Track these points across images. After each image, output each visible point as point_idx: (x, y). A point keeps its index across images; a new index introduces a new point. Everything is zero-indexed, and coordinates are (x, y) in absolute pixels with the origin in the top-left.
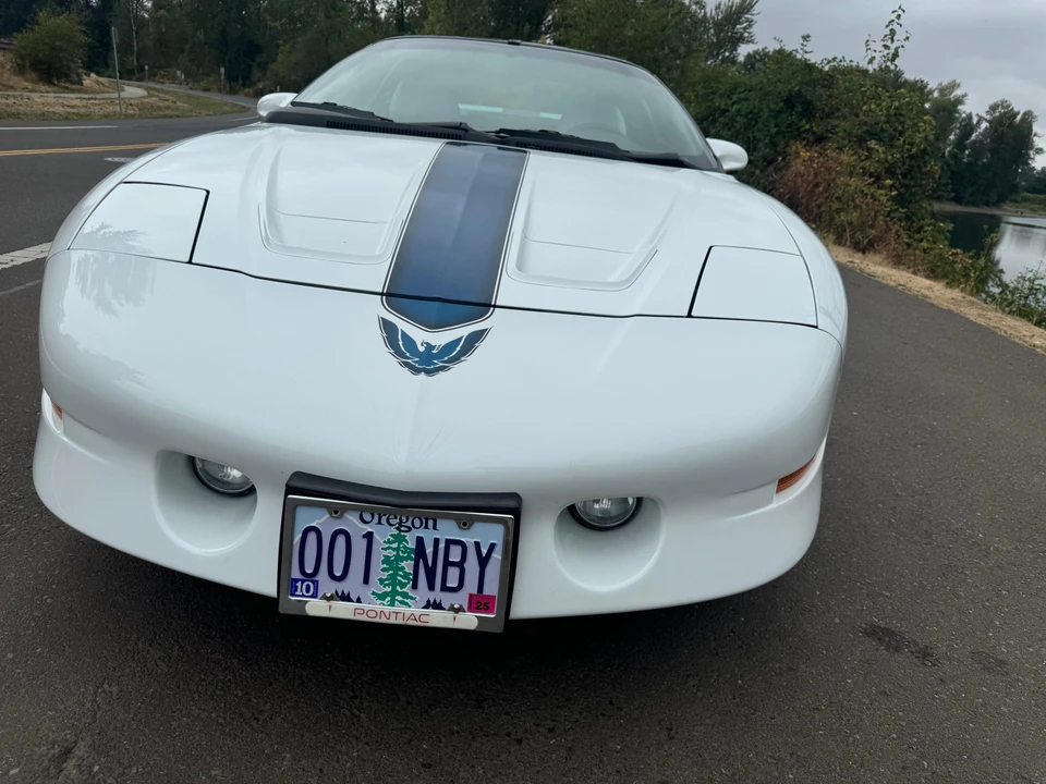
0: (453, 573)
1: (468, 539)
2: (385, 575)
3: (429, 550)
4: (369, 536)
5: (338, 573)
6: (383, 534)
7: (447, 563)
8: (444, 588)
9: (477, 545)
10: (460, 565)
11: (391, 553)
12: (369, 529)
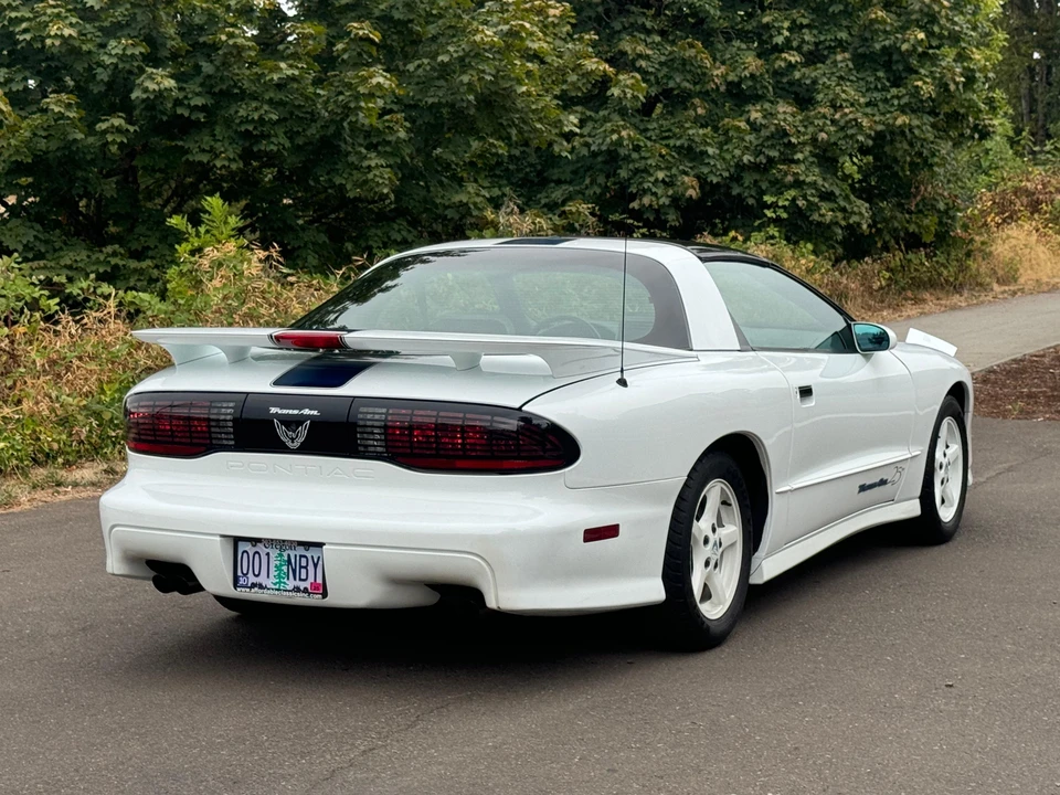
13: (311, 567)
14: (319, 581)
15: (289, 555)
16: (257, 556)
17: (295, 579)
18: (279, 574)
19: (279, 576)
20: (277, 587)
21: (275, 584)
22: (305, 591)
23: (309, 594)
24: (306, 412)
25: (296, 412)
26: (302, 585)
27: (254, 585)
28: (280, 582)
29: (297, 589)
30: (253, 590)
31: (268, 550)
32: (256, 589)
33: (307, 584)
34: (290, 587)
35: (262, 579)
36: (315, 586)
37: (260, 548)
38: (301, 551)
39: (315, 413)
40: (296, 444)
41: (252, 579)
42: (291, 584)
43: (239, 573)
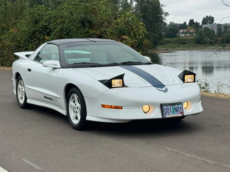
0: (178, 110)
1: (179, 107)
2: (172, 112)
3: (176, 108)
4: (170, 108)
5: (168, 112)
6: (171, 107)
7: (178, 109)
8: (178, 112)
9: (180, 107)
10: (179, 109)
11: (172, 109)
12: (170, 107)
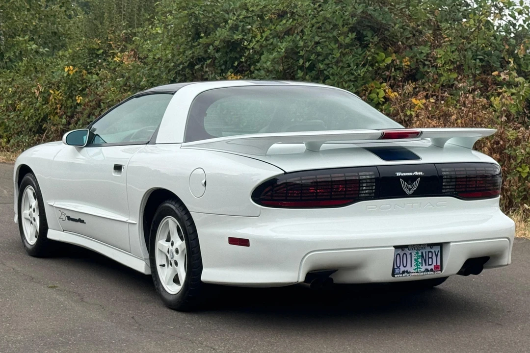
13: (434, 257)
14: (439, 263)
15: (422, 253)
16: (405, 255)
17: (426, 265)
18: (417, 264)
19: (417, 265)
20: (416, 271)
21: (415, 270)
22: (432, 270)
23: (434, 271)
24: (416, 173)
25: (411, 174)
26: (429, 268)
27: (404, 272)
28: (418, 268)
29: (427, 270)
30: (404, 275)
31: (410, 252)
32: (406, 274)
33: (432, 267)
34: (423, 270)
35: (408, 268)
36: (437, 267)
37: (407, 251)
38: (429, 249)
39: (421, 173)
40: (412, 192)
41: (402, 269)
42: (423, 268)
43: (395, 267)
